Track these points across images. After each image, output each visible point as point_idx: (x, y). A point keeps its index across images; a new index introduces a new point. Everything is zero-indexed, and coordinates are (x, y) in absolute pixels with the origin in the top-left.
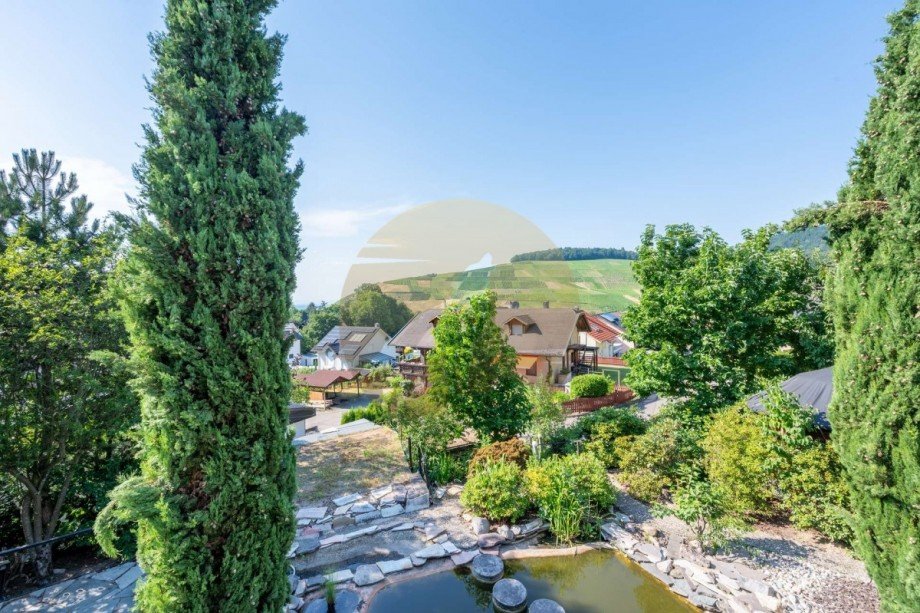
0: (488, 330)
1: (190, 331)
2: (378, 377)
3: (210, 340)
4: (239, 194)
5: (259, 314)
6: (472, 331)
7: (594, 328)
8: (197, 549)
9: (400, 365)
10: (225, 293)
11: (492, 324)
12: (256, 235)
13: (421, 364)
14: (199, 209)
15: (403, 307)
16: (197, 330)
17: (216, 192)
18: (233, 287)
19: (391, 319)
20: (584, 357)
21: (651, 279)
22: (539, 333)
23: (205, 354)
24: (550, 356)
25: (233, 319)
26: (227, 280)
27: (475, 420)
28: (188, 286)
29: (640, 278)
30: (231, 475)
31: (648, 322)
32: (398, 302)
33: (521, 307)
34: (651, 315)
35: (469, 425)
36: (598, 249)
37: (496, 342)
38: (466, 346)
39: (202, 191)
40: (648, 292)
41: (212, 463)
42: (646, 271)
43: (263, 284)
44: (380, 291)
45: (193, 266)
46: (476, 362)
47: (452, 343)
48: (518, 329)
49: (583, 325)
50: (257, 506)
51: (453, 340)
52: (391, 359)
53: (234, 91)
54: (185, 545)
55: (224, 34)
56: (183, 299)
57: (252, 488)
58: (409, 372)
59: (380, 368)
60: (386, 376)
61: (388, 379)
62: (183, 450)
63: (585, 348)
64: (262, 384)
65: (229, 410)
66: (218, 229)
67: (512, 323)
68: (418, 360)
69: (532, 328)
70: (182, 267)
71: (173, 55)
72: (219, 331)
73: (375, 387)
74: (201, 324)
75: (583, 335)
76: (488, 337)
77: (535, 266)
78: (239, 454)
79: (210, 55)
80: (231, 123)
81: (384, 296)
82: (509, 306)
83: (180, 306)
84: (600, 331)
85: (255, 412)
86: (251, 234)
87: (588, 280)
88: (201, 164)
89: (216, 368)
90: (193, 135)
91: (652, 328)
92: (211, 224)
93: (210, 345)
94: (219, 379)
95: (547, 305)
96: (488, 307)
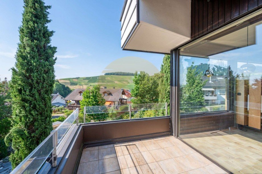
0: (98, 94)
1: (32, 95)
2: (59, 110)
3: (37, 96)
4: (45, 66)
5: (48, 91)
6: (94, 95)
7: (127, 94)
8: (33, 141)
9: (68, 106)
10: (40, 87)
11: (99, 93)
12: (48, 74)
13: (75, 105)
14: (34, 68)
15: (68, 88)
16: (33, 94)
17: (39, 65)
18: (42, 85)
19: (63, 92)
20: (124, 101)
21: (136, 83)
22: (112, 95)
23: (35, 99)
24: (115, 102)
25: (42, 92)
26: (41, 84)
27: (94, 117)
28: (31, 85)
29: (134, 83)
30: (41, 125)
31: (136, 92)
32: (66, 86)
33: (107, 88)
34: (136, 91)
35: (92, 119)
36: (129, 73)
37: (100, 98)
38: (92, 99)
39: (36, 65)
40: (136, 86)
41: (37, 123)
42: (136, 81)
43: (49, 85)
44: (59, 82)
45: (32, 80)
46: (95, 102)
47: (87, 98)
48: (106, 94)
49: (123, 93)
50: (47, 132)
51: (88, 97)
52: (63, 104)
53: (43, 43)
54: (31, 140)
55: (41, 31)
56: (30, 88)
57: (46, 128)
58: (71, 108)
59: (60, 107)
60: (61, 110)
61: (63, 111)
62: (29, 120)
63: (124, 99)
64: (48, 106)
65: (41, 111)
66: (39, 73)
67: (104, 93)
68: (74, 104)
69: (110, 94)
70: (30, 81)
71: (27, 34)
72: (38, 95)
73: (58, 113)
74: (35, 93)
75: (123, 96)
76: (98, 96)
77: (112, 77)
78: (43, 120)
79: (37, 35)
80: (41, 49)
81: (61, 84)
82: (104, 88)
83: (29, 89)
84: (128, 95)
85: (46, 112)
86: (47, 74)
87: (126, 81)
88: (36, 59)
89: (38, 102)
90: (34, 53)
91: (136, 94)
92: (37, 72)
93: (37, 98)
94: (39, 105)
95: (114, 88)
96: (98, 89)
